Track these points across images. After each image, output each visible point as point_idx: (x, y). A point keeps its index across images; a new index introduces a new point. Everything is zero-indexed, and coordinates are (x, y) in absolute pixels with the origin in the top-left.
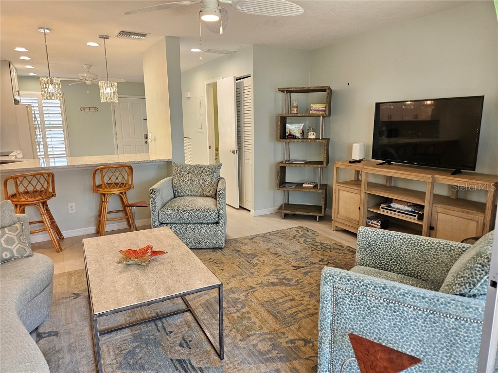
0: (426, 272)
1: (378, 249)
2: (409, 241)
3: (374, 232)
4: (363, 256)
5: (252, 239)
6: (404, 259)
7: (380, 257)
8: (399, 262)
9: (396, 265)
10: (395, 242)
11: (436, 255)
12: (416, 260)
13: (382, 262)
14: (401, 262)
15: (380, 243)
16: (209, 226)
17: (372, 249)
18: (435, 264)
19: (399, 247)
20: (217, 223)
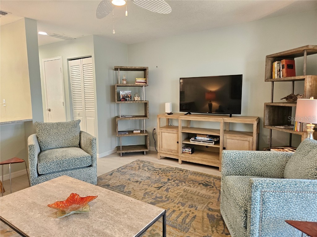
0: (266, 172)
1: (237, 163)
2: (255, 155)
3: (233, 152)
4: (228, 169)
5: (112, 174)
6: (253, 167)
7: (239, 168)
8: (250, 169)
9: (249, 171)
10: (247, 157)
11: (270, 160)
12: (260, 165)
13: (240, 170)
14: (251, 169)
15: (238, 159)
16: (84, 170)
17: (234, 164)
18: (271, 166)
19: (249, 159)
20: (91, 166)
